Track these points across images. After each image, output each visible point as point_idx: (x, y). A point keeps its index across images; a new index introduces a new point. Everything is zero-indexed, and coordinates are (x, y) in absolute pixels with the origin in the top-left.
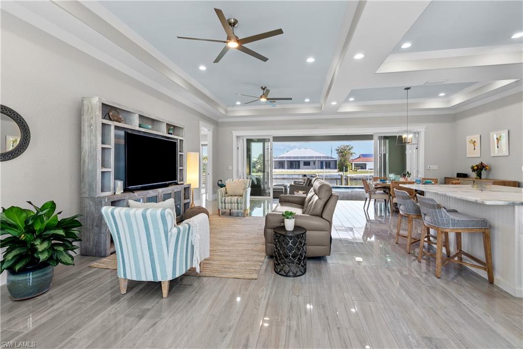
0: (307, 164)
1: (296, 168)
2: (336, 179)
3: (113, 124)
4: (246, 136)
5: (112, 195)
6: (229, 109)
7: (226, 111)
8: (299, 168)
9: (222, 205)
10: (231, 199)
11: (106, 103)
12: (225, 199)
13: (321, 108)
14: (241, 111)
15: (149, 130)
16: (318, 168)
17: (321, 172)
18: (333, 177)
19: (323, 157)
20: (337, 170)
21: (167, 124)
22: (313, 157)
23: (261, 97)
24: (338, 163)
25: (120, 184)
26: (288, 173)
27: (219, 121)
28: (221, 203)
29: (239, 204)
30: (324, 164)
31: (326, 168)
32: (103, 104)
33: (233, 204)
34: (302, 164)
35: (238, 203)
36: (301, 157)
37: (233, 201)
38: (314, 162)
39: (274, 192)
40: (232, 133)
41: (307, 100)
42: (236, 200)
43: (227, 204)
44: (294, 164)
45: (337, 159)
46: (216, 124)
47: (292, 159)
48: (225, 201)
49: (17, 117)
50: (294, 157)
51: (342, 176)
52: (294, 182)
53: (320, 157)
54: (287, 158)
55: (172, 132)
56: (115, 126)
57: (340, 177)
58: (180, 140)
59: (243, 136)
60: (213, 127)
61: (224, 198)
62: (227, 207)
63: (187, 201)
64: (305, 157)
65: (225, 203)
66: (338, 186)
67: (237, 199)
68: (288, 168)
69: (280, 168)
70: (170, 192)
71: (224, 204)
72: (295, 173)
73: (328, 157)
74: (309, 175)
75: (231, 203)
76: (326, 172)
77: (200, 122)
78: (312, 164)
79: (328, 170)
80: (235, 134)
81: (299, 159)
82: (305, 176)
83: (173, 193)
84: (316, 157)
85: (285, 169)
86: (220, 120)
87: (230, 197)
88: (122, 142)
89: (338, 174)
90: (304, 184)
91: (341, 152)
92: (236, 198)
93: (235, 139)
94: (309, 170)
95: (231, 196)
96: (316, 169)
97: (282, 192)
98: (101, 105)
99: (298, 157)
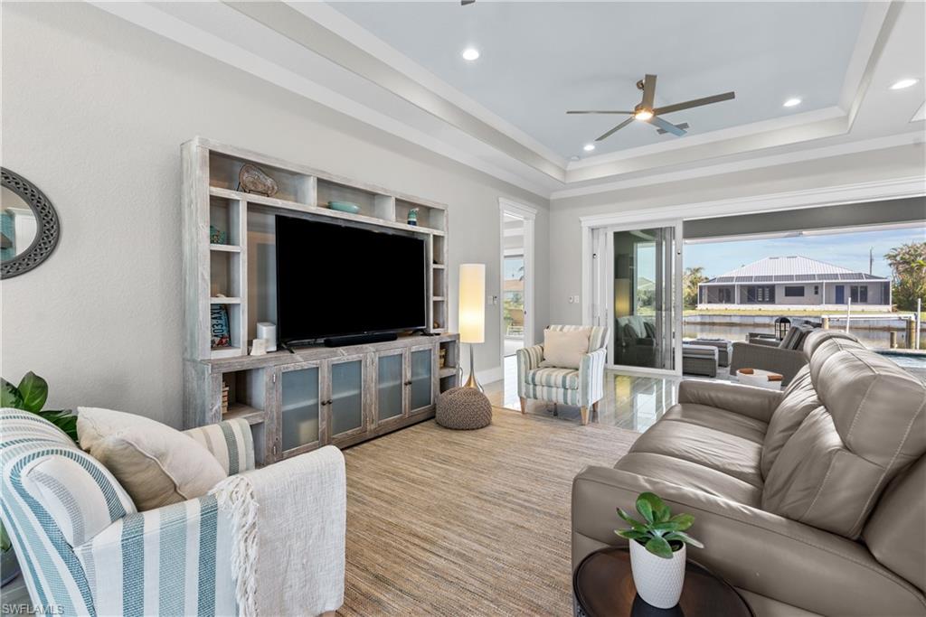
0: (795, 292)
1: (763, 302)
2: (889, 329)
3: (242, 199)
4: (613, 225)
5: (242, 357)
6: (572, 166)
7: (565, 172)
8: (772, 300)
9: (527, 389)
10: (549, 375)
11: (220, 150)
12: (534, 374)
13: (847, 118)
14: (599, 167)
15: (349, 213)
16: (828, 302)
17: (836, 312)
18: (876, 325)
19: (843, 276)
20: (889, 307)
21: (397, 200)
22: (813, 277)
23: (638, 109)
24: (891, 289)
25: (267, 332)
26: (743, 313)
27: (552, 198)
28: (527, 382)
29: (569, 391)
30: (847, 292)
31: (854, 301)
32: (211, 153)
33: (554, 390)
34: (779, 293)
35: (566, 389)
36: (778, 278)
37: (552, 383)
38: (816, 288)
39: (684, 358)
40: (580, 222)
41: (792, 102)
42: (559, 381)
43: (539, 388)
44: (757, 292)
45: (891, 279)
46: (544, 204)
47: (753, 283)
48: (533, 379)
49: (26, 189)
50: (758, 278)
51: (909, 322)
52: (752, 335)
53: (836, 276)
54: (739, 279)
55: (415, 220)
56: (249, 204)
57: (904, 325)
58: (434, 236)
59: (605, 227)
60: (535, 211)
61: (532, 372)
62: (538, 394)
63: (447, 372)
64: (790, 277)
65: (535, 385)
66: (895, 349)
67: (564, 378)
68: (742, 302)
69: (720, 301)
70: (397, 352)
71: (531, 386)
72: (760, 313)
73: (860, 276)
74: (797, 319)
75: (550, 386)
76: (852, 312)
77: (501, 200)
78: (809, 292)
79: (859, 307)
80: (588, 221)
81: (773, 282)
82: (784, 320)
83: (407, 355)
84: (821, 276)
85: (734, 303)
86: (554, 196)
87: (547, 371)
88: (271, 238)
89: (895, 316)
90: (782, 343)
91: (905, 262)
92: (562, 372)
93: (586, 234)
94: (801, 307)
95: (554, 367)
96: (821, 303)
97: (713, 360)
98: (208, 155)
99: (770, 278)
